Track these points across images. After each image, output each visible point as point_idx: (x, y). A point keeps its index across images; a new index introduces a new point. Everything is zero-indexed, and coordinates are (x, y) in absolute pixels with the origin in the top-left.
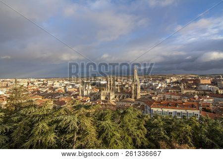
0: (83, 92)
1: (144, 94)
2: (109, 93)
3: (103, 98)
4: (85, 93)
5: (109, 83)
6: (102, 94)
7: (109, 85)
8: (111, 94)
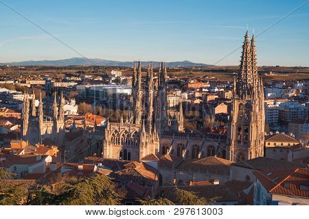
0: (34, 123)
1: (285, 144)
2: (138, 135)
3: (111, 152)
4: (45, 128)
5: (141, 93)
6: (108, 137)
7: (139, 104)
8: (143, 140)
